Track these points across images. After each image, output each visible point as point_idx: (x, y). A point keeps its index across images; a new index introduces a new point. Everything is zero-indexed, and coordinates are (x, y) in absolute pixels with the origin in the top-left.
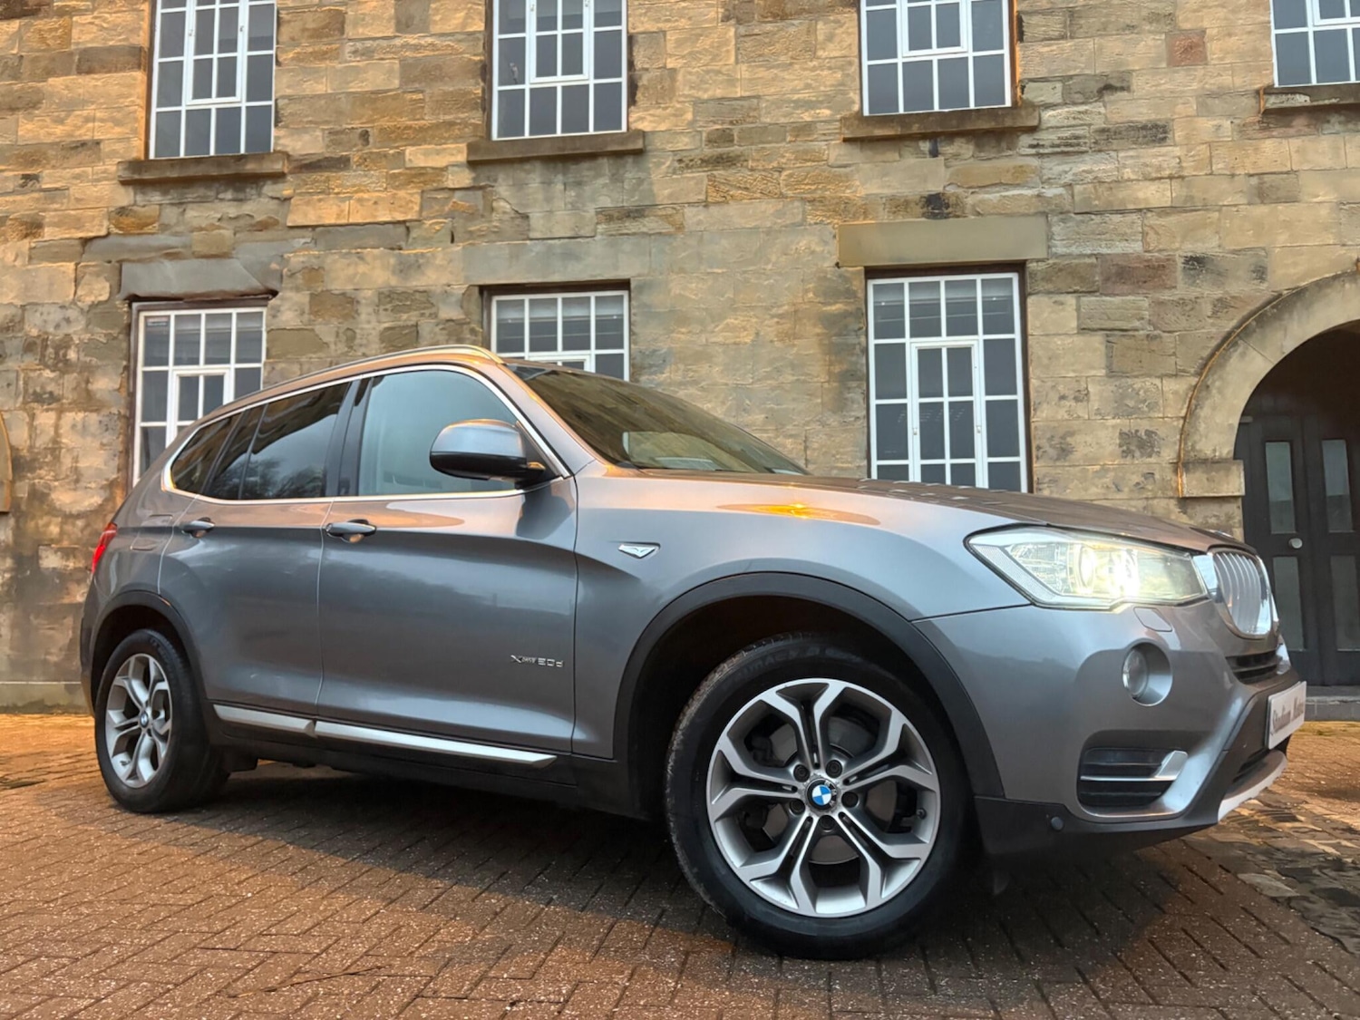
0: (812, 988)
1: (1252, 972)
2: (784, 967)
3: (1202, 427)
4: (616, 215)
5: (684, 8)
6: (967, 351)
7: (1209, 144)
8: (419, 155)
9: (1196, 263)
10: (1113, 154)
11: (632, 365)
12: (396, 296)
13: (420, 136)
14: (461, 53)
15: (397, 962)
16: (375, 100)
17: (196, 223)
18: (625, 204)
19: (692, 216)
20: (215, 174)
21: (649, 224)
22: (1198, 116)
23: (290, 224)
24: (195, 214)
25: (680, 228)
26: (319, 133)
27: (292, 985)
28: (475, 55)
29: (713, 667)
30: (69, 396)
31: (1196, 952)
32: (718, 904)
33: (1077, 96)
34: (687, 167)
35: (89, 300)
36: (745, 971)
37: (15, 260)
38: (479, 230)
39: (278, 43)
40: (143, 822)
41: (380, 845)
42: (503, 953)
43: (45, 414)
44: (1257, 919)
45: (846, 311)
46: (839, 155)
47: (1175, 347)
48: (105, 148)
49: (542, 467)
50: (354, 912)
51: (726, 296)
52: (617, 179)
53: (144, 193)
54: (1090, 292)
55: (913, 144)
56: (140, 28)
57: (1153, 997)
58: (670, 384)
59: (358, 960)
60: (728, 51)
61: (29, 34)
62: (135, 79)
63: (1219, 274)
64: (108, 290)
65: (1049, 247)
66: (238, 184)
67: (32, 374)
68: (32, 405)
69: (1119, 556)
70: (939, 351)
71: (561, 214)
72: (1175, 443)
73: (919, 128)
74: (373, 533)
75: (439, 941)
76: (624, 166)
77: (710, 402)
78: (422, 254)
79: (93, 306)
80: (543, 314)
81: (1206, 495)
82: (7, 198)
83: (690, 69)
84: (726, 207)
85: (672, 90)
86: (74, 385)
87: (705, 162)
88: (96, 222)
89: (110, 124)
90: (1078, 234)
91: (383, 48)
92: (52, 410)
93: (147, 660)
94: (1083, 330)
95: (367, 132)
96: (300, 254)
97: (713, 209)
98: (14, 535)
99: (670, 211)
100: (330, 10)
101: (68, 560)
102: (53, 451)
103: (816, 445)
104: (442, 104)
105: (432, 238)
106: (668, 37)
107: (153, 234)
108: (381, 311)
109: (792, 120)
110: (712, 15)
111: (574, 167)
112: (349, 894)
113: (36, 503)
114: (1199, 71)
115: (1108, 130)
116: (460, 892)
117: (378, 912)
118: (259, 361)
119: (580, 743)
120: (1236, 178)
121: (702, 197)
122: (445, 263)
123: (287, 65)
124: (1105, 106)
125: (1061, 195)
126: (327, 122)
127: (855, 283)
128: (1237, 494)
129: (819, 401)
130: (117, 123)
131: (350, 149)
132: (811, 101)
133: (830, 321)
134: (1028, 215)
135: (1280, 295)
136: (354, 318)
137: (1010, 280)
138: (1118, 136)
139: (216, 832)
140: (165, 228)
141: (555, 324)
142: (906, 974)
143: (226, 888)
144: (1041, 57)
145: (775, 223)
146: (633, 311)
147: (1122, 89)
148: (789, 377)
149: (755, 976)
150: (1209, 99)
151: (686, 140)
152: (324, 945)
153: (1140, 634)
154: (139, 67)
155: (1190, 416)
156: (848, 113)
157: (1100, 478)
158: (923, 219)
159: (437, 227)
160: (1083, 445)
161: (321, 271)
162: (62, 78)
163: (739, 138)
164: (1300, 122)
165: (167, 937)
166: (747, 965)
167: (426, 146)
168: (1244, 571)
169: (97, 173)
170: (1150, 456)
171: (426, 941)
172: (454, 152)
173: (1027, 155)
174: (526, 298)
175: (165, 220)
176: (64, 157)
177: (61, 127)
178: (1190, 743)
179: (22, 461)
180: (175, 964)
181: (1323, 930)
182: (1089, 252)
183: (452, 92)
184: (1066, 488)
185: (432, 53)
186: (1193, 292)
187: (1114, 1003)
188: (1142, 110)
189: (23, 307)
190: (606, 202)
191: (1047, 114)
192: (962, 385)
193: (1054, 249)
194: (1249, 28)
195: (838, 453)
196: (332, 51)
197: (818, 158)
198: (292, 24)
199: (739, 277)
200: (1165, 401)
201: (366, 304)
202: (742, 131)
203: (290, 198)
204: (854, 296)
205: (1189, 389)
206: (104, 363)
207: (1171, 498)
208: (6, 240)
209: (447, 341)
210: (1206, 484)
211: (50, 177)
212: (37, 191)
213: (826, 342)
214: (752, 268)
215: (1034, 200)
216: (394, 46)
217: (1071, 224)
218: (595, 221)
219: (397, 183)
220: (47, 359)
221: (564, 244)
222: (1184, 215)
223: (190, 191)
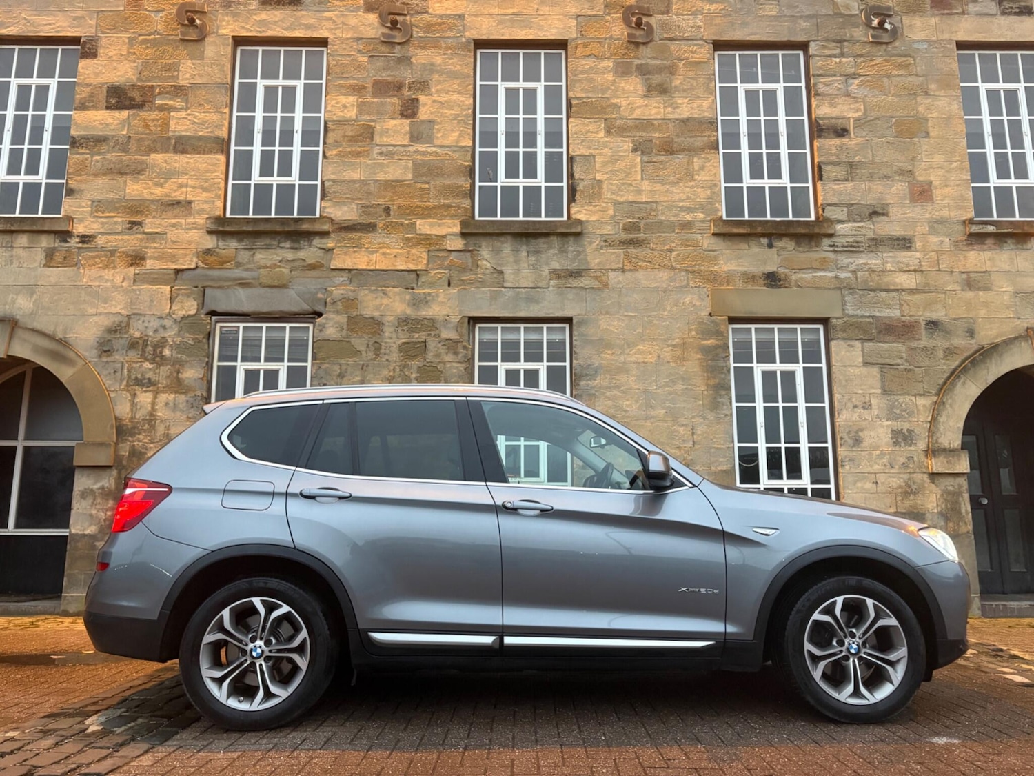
3: (942, 428)
4: (563, 274)
5: (607, 142)
6: (792, 374)
7: (937, 252)
8: (426, 226)
9: (933, 325)
10: (879, 254)
11: (572, 374)
12: (410, 321)
13: (426, 213)
14: (456, 159)
16: (395, 186)
17: (262, 263)
18: (569, 268)
19: (614, 278)
20: (278, 230)
21: (585, 282)
22: (929, 234)
23: (332, 267)
24: (263, 257)
25: (606, 285)
26: (354, 206)
28: (465, 161)
30: (163, 382)
33: (857, 217)
34: (610, 245)
35: (181, 313)
37: (123, 282)
38: (469, 280)
39: (324, 143)
43: (144, 394)
45: (717, 345)
46: (710, 244)
47: (922, 377)
48: (196, 206)
51: (637, 331)
52: (563, 251)
53: (224, 241)
54: (870, 340)
55: (756, 239)
56: (223, 125)
58: (600, 388)
60: (636, 172)
61: (136, 121)
62: (219, 160)
63: (947, 332)
64: (196, 307)
65: (843, 310)
66: (294, 238)
67: (134, 365)
68: (134, 387)
70: (774, 373)
71: (525, 272)
72: (925, 438)
73: (760, 229)
76: (568, 243)
77: (628, 400)
78: (429, 294)
79: (184, 318)
80: (511, 336)
81: (947, 472)
82: (116, 237)
83: (611, 181)
84: (636, 273)
85: (600, 194)
86: (168, 373)
87: (623, 243)
88: (188, 258)
89: (199, 190)
90: (861, 302)
91: (400, 152)
92: (150, 391)
94: (866, 364)
95: (389, 208)
96: (340, 287)
97: (628, 274)
98: (115, 481)
99: (599, 274)
100: (363, 125)
102: (150, 420)
103: (699, 432)
104: (444, 192)
105: (435, 283)
106: (596, 159)
107: (230, 269)
108: (400, 331)
109: (679, 219)
110: (626, 147)
111: (534, 241)
113: (134, 458)
114: (929, 207)
115: (876, 239)
118: (306, 361)
120: (954, 274)
121: (621, 266)
122: (446, 300)
123: (332, 159)
124: (873, 224)
125: (849, 278)
126: (360, 199)
127: (721, 326)
128: (965, 472)
129: (701, 403)
130: (205, 190)
131: (376, 218)
132: (691, 208)
133: (706, 351)
134: (830, 289)
135: (983, 347)
136: (379, 334)
137: (818, 329)
138: (882, 243)
140: (238, 265)
141: (519, 343)
144: (831, 192)
145: (669, 285)
146: (574, 338)
147: (884, 214)
148: (680, 386)
150: (936, 225)
151: (610, 228)
154: (222, 152)
155: (934, 421)
156: (715, 217)
157: (881, 459)
158: (765, 288)
159: (439, 276)
160: (869, 437)
161: (356, 300)
162: (161, 155)
163: (645, 228)
164: (990, 241)
167: (431, 220)
169: (189, 224)
170: (911, 446)
172: (451, 225)
173: (828, 251)
174: (500, 326)
175: (239, 259)
176: (163, 211)
177: (160, 189)
179: (124, 428)
182: (868, 314)
183: (449, 185)
184: (859, 465)
185: (435, 158)
186: (931, 343)
188: (896, 228)
189: (129, 316)
190: (556, 265)
191: (839, 227)
192: (790, 396)
193: (847, 312)
194: (958, 183)
195: (715, 437)
196: (364, 151)
197: (695, 244)
198: (336, 132)
199: (646, 319)
200: (918, 410)
201: (389, 326)
202: (646, 224)
203: (333, 249)
204: (722, 335)
205: (932, 404)
206: (192, 359)
207: (925, 473)
208: (115, 267)
209: (447, 354)
210: (947, 465)
211: (151, 224)
212: (140, 233)
213: (705, 364)
214: (654, 313)
215: (833, 280)
216: (409, 151)
217: (856, 296)
218: (549, 278)
219: (410, 244)
220: (147, 354)
221: (527, 292)
222: (924, 295)
223: (259, 240)
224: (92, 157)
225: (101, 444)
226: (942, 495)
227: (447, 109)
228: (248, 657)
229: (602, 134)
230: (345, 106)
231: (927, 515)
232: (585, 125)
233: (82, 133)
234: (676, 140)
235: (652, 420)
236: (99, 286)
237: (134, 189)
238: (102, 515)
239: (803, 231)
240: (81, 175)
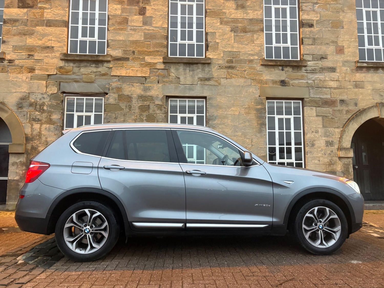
3: (344, 140)
4: (203, 79)
5: (221, 27)
6: (289, 119)
7: (345, 73)
8: (149, 59)
9: (342, 101)
10: (323, 74)
11: (206, 119)
12: (143, 97)
13: (150, 54)
14: (161, 32)
16: (137, 43)
17: (84, 73)
18: (205, 77)
19: (223, 81)
20: (90, 59)
21: (212, 82)
22: (342, 66)
23: (112, 75)
24: (83, 70)
25: (220, 84)
26: (120, 50)
28: (165, 33)
30: (44, 120)
33: (316, 59)
34: (221, 68)
35: (51, 92)
37: (26, 79)
38: (166, 81)
43: (36, 125)
45: (262, 108)
46: (260, 68)
47: (338, 121)
48: (55, 49)
51: (232, 102)
52: (203, 70)
53: (68, 63)
54: (319, 107)
55: (278, 67)
56: (66, 15)
58: (217, 124)
60: (232, 39)
61: (30, 13)
62: (65, 30)
63: (347, 104)
64: (57, 90)
65: (309, 95)
66: (96, 63)
68: (32, 122)
70: (283, 119)
71: (188, 78)
72: (338, 144)
76: (205, 67)
77: (227, 129)
78: (150, 86)
79: (52, 94)
80: (183, 104)
81: (345, 156)
82: (23, 61)
83: (222, 43)
84: (231, 80)
85: (218, 48)
86: (46, 117)
87: (226, 67)
88: (53, 70)
89: (56, 42)
90: (316, 92)
91: (139, 29)
92: (39, 123)
94: (317, 116)
95: (134, 51)
96: (115, 84)
97: (228, 80)
98: (26, 160)
99: (217, 80)
100: (124, 17)
102: (39, 135)
103: (254, 141)
104: (156, 45)
105: (153, 82)
106: (217, 34)
107: (70, 75)
108: (139, 101)
109: (248, 58)
110: (228, 29)
111: (192, 66)
113: (33, 151)
114: (343, 56)
115: (323, 68)
118: (102, 112)
120: (351, 82)
121: (225, 76)
122: (157, 89)
123: (111, 31)
124: (322, 62)
125: (312, 83)
126: (123, 48)
127: (263, 101)
128: (352, 156)
129: (255, 130)
130: (59, 42)
131: (129, 56)
132: (253, 54)
133: (257, 110)
134: (305, 87)
135: (360, 110)
136: (131, 102)
137: (300, 102)
138: (325, 70)
140: (74, 73)
141: (186, 106)
144: (306, 49)
145: (244, 84)
146: (207, 105)
147: (326, 58)
148: (247, 124)
150: (345, 63)
151: (221, 61)
154: (66, 27)
155: (341, 138)
156: (262, 58)
157: (321, 152)
158: (280, 86)
159: (154, 79)
160: (317, 144)
161: (121, 88)
162: (41, 27)
163: (235, 62)
164: (364, 70)
167: (151, 57)
169: (53, 56)
170: (332, 147)
172: (159, 59)
173: (304, 72)
174: (178, 99)
175: (74, 71)
176: (42, 50)
177: (40, 41)
179: (29, 138)
182: (318, 97)
183: (158, 43)
184: (314, 154)
185: (153, 32)
186: (341, 108)
188: (330, 64)
189: (29, 93)
190: (200, 76)
191: (309, 63)
192: (288, 128)
194: (354, 47)
195: (260, 143)
196: (124, 28)
197: (254, 69)
198: (113, 20)
199: (235, 97)
200: (336, 134)
201: (134, 99)
202: (236, 60)
203: (112, 68)
204: (263, 104)
205: (341, 131)
206: (55, 111)
207: (337, 157)
208: (23, 73)
209: (158, 110)
210: (345, 154)
211: (37, 56)
212: (33, 59)
213: (257, 115)
214: (238, 95)
215: (306, 83)
216: (142, 29)
217: (314, 90)
218: (197, 81)
219: (143, 66)
220: (37, 109)
221: (189, 86)
222: (339, 90)
223: (82, 63)
224: (12, 28)
225: (19, 144)
226: (343, 165)
227: (157, 12)
228: (83, 233)
229: (219, 24)
230: (116, 9)
231: (337, 172)
232: (212, 20)
233: (8, 18)
234: (247, 27)
235: (237, 137)
236: (16, 81)
237: (30, 41)
238: (21, 172)
239: (295, 64)
240: (8, 35)
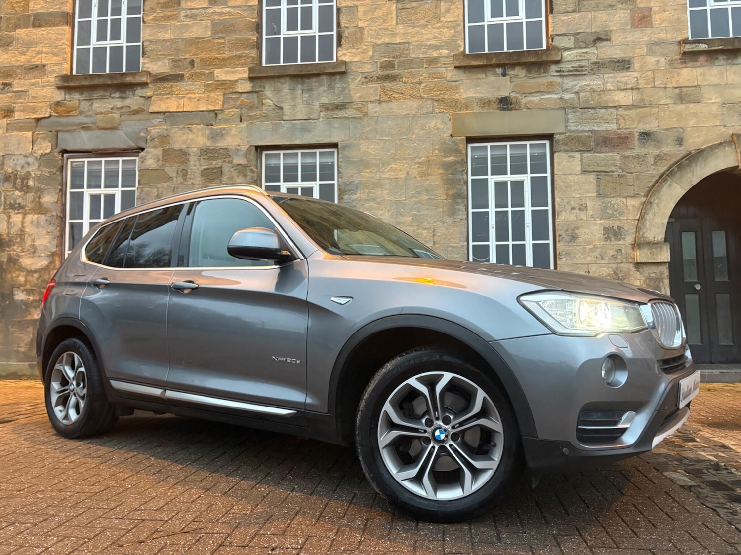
0: (434, 539)
1: (669, 529)
2: (419, 527)
3: (648, 224)
4: (331, 107)
6: (521, 183)
8: (222, 74)
9: (645, 136)
10: (601, 75)
11: (339, 190)
12: (210, 151)
13: (222, 63)
14: (245, 17)
15: (210, 525)
16: (198, 43)
17: (98, 110)
18: (335, 101)
19: (372, 108)
20: (109, 83)
21: (349, 112)
22: (647, 55)
23: (150, 111)
24: (99, 105)
25: (366, 115)
26: (167, 61)
27: (153, 539)
28: (253, 18)
29: (381, 365)
30: (29, 206)
31: (640, 518)
32: (384, 493)
33: (582, 44)
34: (369, 81)
35: (40, 152)
36: (398, 530)
38: (256, 115)
39: (143, 11)
40: (72, 444)
41: (201, 457)
42: (268, 520)
43: (16, 215)
44: (672, 498)
45: (456, 161)
46: (452, 75)
47: (634, 181)
48: (48, 68)
49: (289, 253)
50: (186, 496)
51: (391, 152)
52: (331, 87)
53: (70, 94)
54: (588, 151)
55: (493, 69)
56: (67, 2)
57: (616, 545)
58: (360, 200)
59: (189, 524)
60: (392, 18)
61: (5, 5)
62: (65, 30)
63: (658, 142)
64: (50, 147)
65: (566, 126)
66: (122, 89)
67: (8, 194)
68: (9, 210)
69: (601, 306)
70: (506, 183)
71: (300, 107)
72: (633, 233)
73: (496, 61)
74: (197, 288)
75: (233, 513)
76: (335, 80)
77: (382, 210)
78: (224, 129)
79: (42, 156)
80: (291, 161)
81: (650, 261)
83: (371, 27)
84: (391, 104)
85: (361, 38)
86: (32, 199)
87: (379, 78)
88: (44, 109)
89: (51, 55)
90: (582, 119)
91: (202, 14)
92: (20, 213)
93: (73, 356)
94: (584, 172)
95: (193, 60)
96: (157, 128)
97: (384, 105)
99: (360, 106)
101: (29, 295)
102: (21, 235)
103: (439, 234)
104: (236, 45)
105: (229, 119)
106: (359, 9)
107: (75, 116)
108: (201, 160)
109: (427, 56)
111: (307, 81)
112: (184, 486)
113: (11, 264)
114: (648, 31)
115: (599, 63)
116: (245, 484)
117: (200, 496)
118: (134, 186)
119: (309, 404)
120: (667, 89)
121: (378, 98)
122: (237, 133)
123: (149, 23)
124: (597, 49)
125: (573, 98)
126: (171, 55)
127: (461, 145)
128: (666, 261)
129: (441, 210)
130: (55, 55)
131: (184, 70)
132: (438, 46)
133: (447, 166)
134: (555, 109)
135: (690, 153)
136: (186, 163)
137: (546, 144)
138: (604, 66)
139: (111, 450)
140: (81, 113)
141: (297, 167)
142: (485, 531)
143: (117, 483)
144: (562, 22)
145: (418, 113)
146: (340, 160)
147: (606, 40)
148: (425, 197)
149: (403, 533)
150: (654, 46)
151: (369, 66)
152: (170, 516)
153: (612, 349)
154: (67, 24)
155: (641, 219)
156: (457, 52)
157: (593, 252)
158: (498, 111)
159: (232, 113)
160: (584, 234)
161: (168, 137)
162: (24, 30)
163: (398, 65)
164: (702, 59)
165: (85, 511)
166: (399, 526)
167: (226, 69)
168: (667, 313)
169: (44, 83)
170: (620, 240)
171: (226, 513)
172: (242, 72)
173: (555, 76)
174: (281, 152)
175: (81, 108)
176: (26, 73)
177: (23, 57)
178: (637, 407)
179: (4, 241)
180: (89, 527)
181: (708, 504)
182: (588, 129)
183: (240, 39)
184: (574, 257)
185: (229, 17)
186: (643, 151)
187: (595, 547)
188: (616, 52)
189: (3, 156)
190: (325, 100)
191: (566, 54)
192: (519, 202)
193: (569, 128)
194: (676, 7)
195: (451, 238)
196: (173, 15)
197: (441, 77)
198: (151, 1)
199: (398, 142)
200: (628, 210)
201: (193, 156)
202: (400, 61)
203: (151, 97)
204: (460, 153)
205: (641, 204)
206: (48, 187)
207: (631, 263)
209: (238, 176)
210: (650, 255)
211: (18, 85)
212: (10, 92)
213: (445, 178)
214: (405, 137)
215: (558, 101)
216: (208, 13)
217: (578, 114)
218: (319, 111)
219: (210, 89)
220: (17, 185)
221: (302, 123)
222: (639, 109)
223: (96, 92)
226: (645, 281)
235: (401, 226)
237: (5, 58)
239: (532, 60)
